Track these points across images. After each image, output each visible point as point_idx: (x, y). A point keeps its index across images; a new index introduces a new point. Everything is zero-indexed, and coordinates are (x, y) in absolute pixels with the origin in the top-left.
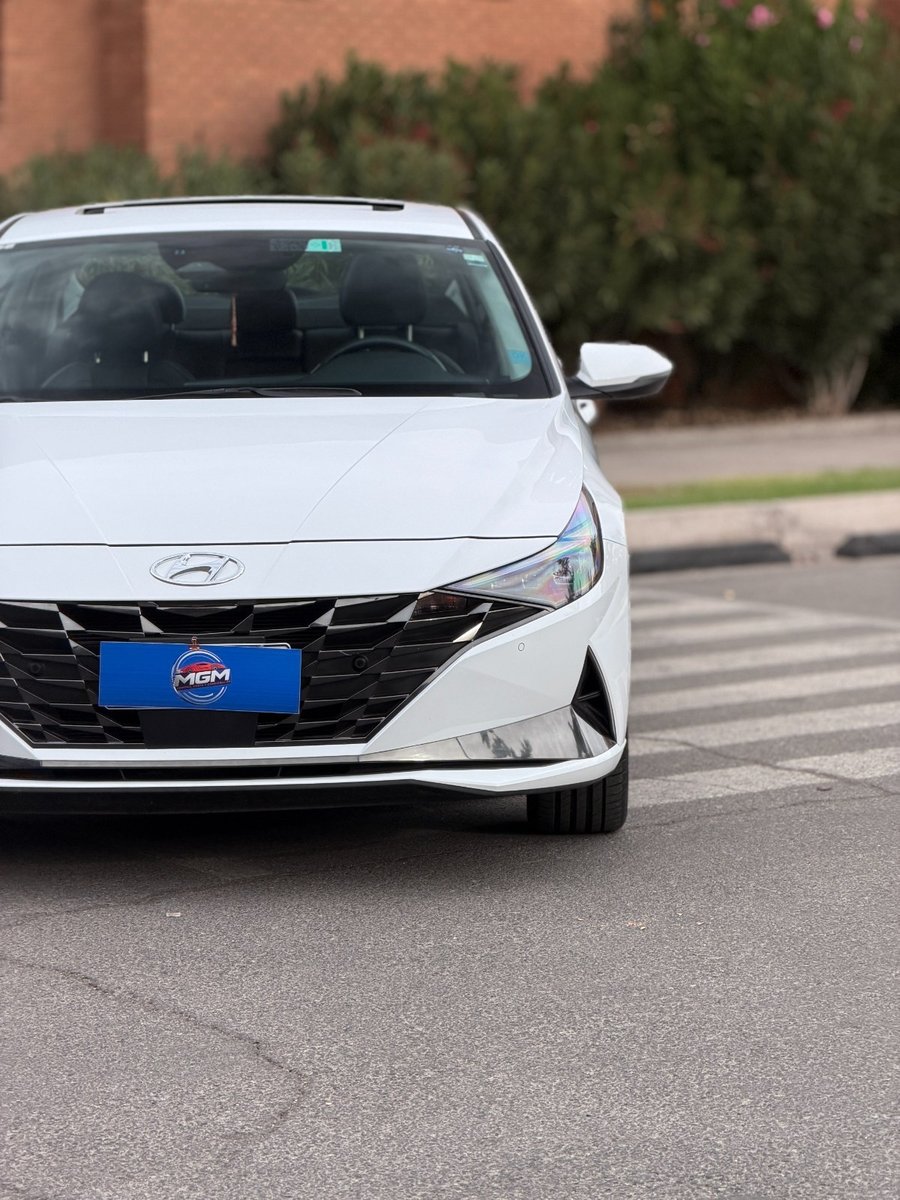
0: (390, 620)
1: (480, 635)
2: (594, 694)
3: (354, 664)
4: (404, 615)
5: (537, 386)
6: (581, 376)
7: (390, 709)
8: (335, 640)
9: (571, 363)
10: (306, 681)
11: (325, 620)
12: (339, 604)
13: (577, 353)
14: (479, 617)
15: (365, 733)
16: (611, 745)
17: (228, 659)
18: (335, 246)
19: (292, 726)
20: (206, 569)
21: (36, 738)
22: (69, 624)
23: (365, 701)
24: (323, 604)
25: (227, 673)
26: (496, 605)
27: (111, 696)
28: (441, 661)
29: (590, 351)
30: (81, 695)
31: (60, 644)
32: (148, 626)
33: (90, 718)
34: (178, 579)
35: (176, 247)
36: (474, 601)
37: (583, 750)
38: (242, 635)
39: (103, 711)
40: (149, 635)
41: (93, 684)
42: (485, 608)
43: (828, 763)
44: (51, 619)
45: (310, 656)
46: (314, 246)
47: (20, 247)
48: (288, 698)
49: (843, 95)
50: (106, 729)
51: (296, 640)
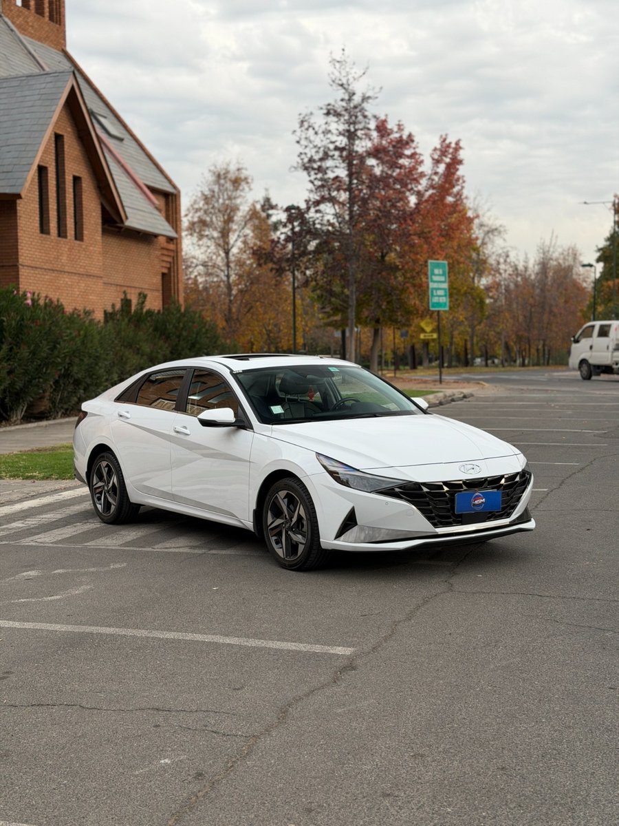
0: (515, 481)
3: (508, 494)
4: (518, 479)
7: (514, 507)
8: (505, 487)
11: (503, 482)
12: (506, 476)
17: (484, 496)
20: (473, 469)
21: (435, 525)
23: (510, 505)
24: (501, 477)
25: (484, 500)
27: (458, 510)
28: (523, 492)
30: (450, 510)
31: (443, 495)
32: (464, 487)
34: (468, 472)
38: (486, 488)
39: (454, 514)
40: (465, 490)
41: (453, 506)
44: (441, 487)
45: (501, 493)
51: (497, 488)
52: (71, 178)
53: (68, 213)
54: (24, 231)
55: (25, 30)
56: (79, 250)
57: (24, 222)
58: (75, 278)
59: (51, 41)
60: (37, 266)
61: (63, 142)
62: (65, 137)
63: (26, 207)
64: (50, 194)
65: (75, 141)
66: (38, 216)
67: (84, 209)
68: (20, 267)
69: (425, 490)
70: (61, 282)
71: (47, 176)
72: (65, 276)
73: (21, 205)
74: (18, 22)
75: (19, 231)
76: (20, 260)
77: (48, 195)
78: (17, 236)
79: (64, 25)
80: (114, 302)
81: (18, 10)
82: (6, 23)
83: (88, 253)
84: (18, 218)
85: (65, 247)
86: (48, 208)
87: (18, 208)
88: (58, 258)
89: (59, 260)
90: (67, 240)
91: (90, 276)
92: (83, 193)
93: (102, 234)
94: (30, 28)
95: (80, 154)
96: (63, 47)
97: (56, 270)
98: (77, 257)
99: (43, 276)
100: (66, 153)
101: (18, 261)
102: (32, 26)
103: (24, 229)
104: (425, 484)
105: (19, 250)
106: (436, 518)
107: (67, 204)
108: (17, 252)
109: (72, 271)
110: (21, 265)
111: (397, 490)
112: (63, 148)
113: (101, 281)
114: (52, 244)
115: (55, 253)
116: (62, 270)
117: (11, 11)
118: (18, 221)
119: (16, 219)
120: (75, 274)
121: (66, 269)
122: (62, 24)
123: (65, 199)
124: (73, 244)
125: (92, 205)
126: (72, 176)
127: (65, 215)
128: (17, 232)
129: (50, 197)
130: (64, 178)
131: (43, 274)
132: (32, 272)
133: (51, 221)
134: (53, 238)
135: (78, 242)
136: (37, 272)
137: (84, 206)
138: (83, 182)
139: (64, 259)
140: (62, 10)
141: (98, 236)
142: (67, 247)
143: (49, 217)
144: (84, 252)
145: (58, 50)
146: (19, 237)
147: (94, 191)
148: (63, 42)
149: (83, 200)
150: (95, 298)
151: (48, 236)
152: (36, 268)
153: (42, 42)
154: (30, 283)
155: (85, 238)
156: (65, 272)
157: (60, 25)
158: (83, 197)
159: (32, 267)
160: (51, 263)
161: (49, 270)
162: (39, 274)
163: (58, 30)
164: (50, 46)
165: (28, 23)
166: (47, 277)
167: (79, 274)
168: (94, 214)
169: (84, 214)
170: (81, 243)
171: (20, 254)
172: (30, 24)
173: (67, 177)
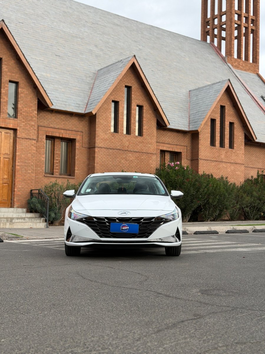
0: (151, 221)
1: (163, 223)
2: (178, 234)
3: (146, 227)
4: (153, 220)
5: (166, 195)
6: (171, 194)
7: (151, 233)
8: (143, 223)
9: (170, 193)
10: (139, 229)
11: (142, 220)
12: (144, 218)
13: (171, 192)
14: (163, 221)
15: (147, 237)
16: (180, 241)
17: (128, 226)
18: (137, 177)
19: (137, 235)
20: (125, 213)
21: (101, 237)
22: (106, 220)
23: (147, 232)
24: (142, 218)
25: (128, 228)
26: (166, 219)
27: (112, 231)
28: (158, 227)
29: (172, 191)
30: (107, 230)
31: (105, 223)
32: (117, 221)
33: (108, 234)
34: (122, 214)
35: (115, 177)
36: (162, 219)
37: (176, 241)
38: (131, 222)
39: (110, 233)
40: (117, 222)
41: (109, 229)
42: (164, 220)
43: (205, 251)
44: (104, 220)
45: (140, 225)
46: (134, 177)
47: (93, 177)
48: (137, 231)
49: (188, 179)
50: (111, 235)
51: (138, 223)
52: (228, 123)
53: (226, 138)
54: (202, 145)
55: (238, 68)
56: (231, 153)
57: (202, 142)
58: (228, 164)
59: (252, 70)
60: (208, 159)
61: (225, 108)
62: (226, 107)
63: (203, 135)
64: (217, 130)
65: (232, 108)
66: (210, 139)
67: (235, 136)
68: (199, 159)
69: (95, 220)
70: (221, 166)
71: (216, 123)
72: (223, 164)
73: (201, 135)
74: (235, 65)
75: (199, 145)
76: (199, 157)
77: (215, 130)
78: (198, 147)
79: (259, 63)
80: (252, 175)
81: (235, 60)
82: (228, 66)
83: (236, 154)
84: (199, 140)
85: (224, 152)
86: (215, 136)
87: (199, 136)
88: (219, 156)
89: (220, 157)
90: (225, 149)
91: (237, 163)
92: (235, 129)
93: (245, 146)
94: (241, 66)
95: (234, 113)
96: (258, 73)
97: (218, 161)
98: (230, 156)
99: (211, 164)
100: (226, 113)
101: (198, 158)
102: (242, 66)
103: (202, 144)
104: (95, 218)
105: (199, 153)
106: (101, 233)
107: (226, 134)
108: (198, 154)
109: (227, 162)
110: (200, 159)
111: (84, 219)
112: (225, 111)
113: (244, 166)
114: (217, 150)
115: (218, 154)
116: (221, 161)
117: (231, 60)
118: (199, 141)
119: (198, 141)
120: (229, 163)
121: (224, 161)
122: (257, 63)
123: (225, 132)
124: (228, 150)
125: (240, 134)
126: (229, 122)
127: (225, 138)
128: (198, 146)
129: (216, 131)
130: (225, 123)
131: (211, 163)
132: (206, 162)
133: (216, 141)
134: (217, 148)
135: (231, 149)
136: (208, 162)
137: (235, 134)
138: (235, 124)
139: (223, 156)
140: (258, 57)
141: (243, 147)
142: (225, 151)
143: (215, 139)
144: (234, 154)
145: (255, 74)
146: (199, 148)
147: (241, 128)
148: (257, 70)
149: (235, 132)
150: (239, 173)
151: (215, 147)
152: (208, 160)
153: (246, 71)
154: (204, 166)
155: (235, 148)
156: (223, 162)
157: (256, 63)
158: (235, 130)
159: (206, 160)
160: (216, 158)
161: (215, 161)
162: (209, 163)
163: (255, 66)
164: (251, 73)
165: (239, 64)
166: (213, 164)
167: (231, 163)
168: (240, 138)
169: (235, 138)
170: (233, 150)
171: (199, 154)
172: (241, 65)
173: (226, 123)
